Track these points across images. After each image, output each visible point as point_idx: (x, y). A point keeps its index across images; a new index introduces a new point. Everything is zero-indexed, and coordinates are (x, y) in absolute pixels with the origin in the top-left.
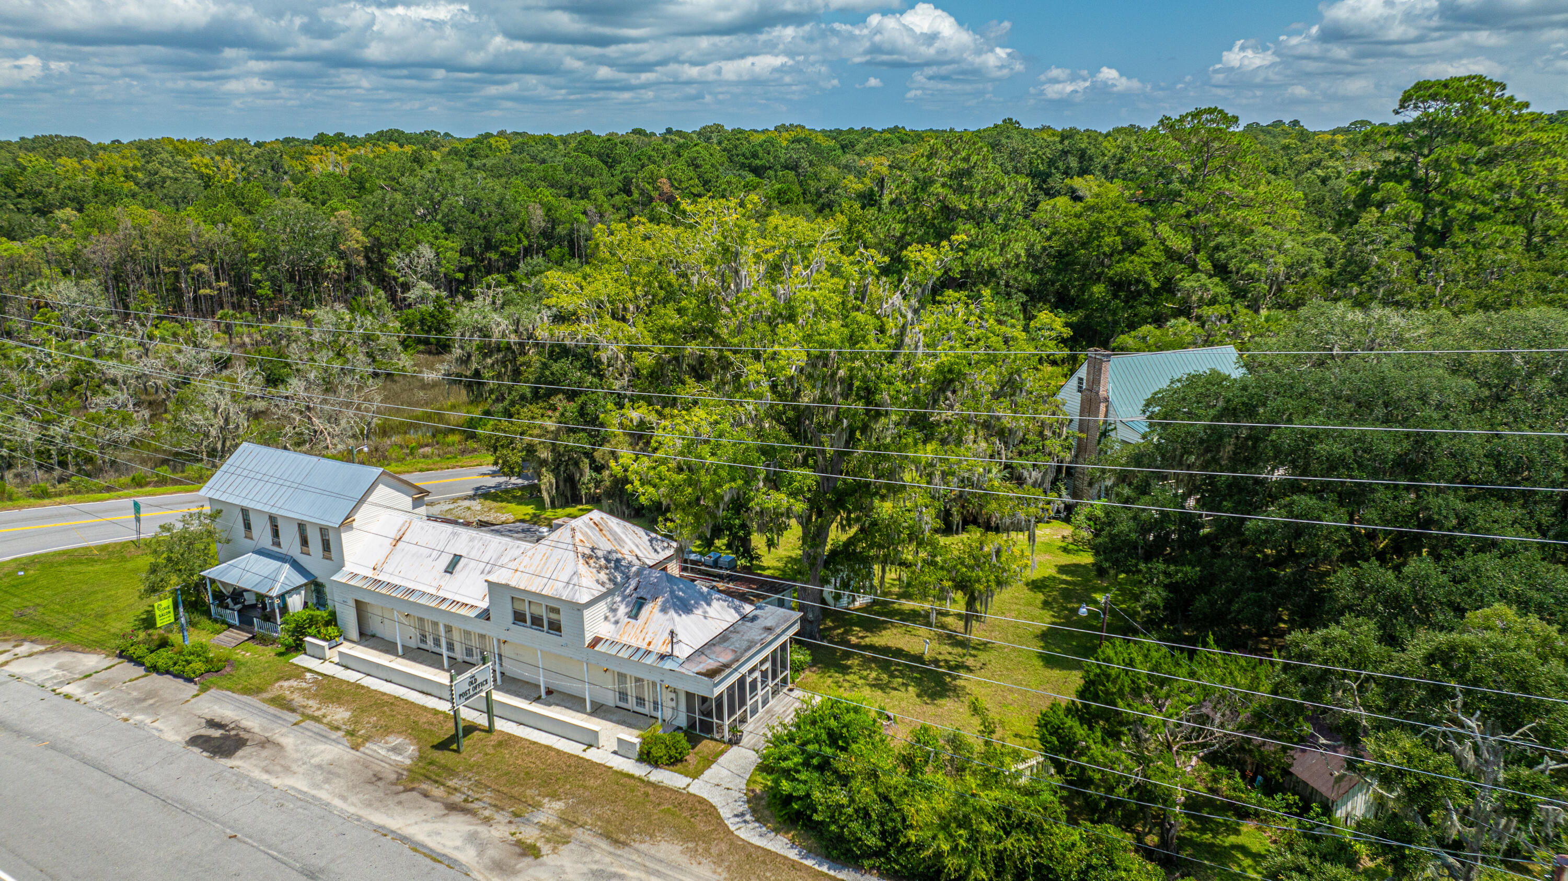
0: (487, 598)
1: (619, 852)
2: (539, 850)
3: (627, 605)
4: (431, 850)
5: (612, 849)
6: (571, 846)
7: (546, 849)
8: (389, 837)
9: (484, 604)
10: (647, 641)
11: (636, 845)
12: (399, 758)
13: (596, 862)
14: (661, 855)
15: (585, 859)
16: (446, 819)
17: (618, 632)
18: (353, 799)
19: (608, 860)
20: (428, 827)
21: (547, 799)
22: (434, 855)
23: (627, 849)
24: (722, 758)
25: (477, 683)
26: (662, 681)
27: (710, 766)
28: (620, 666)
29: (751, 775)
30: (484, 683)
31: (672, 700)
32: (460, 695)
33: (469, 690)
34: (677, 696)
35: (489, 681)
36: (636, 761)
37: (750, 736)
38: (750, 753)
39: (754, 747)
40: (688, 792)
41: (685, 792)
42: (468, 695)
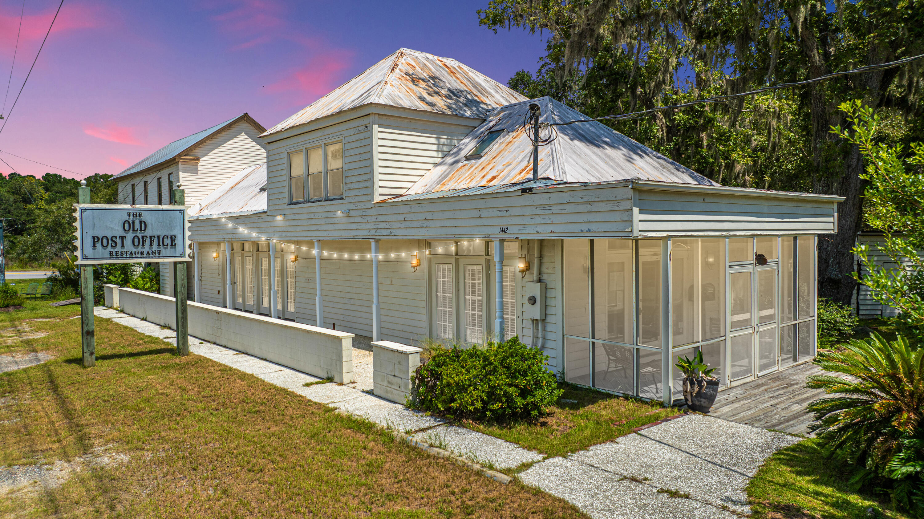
10: (489, 176)
17: (439, 182)
24: (655, 429)
25: (148, 233)
26: (503, 231)
27: (611, 438)
28: (425, 224)
29: (762, 471)
30: (168, 241)
31: (533, 300)
32: (95, 240)
33: (122, 238)
34: (545, 289)
35: (178, 241)
36: (408, 408)
37: (736, 405)
38: (742, 429)
39: (751, 422)
40: (515, 481)
41: (506, 478)
42: (118, 249)
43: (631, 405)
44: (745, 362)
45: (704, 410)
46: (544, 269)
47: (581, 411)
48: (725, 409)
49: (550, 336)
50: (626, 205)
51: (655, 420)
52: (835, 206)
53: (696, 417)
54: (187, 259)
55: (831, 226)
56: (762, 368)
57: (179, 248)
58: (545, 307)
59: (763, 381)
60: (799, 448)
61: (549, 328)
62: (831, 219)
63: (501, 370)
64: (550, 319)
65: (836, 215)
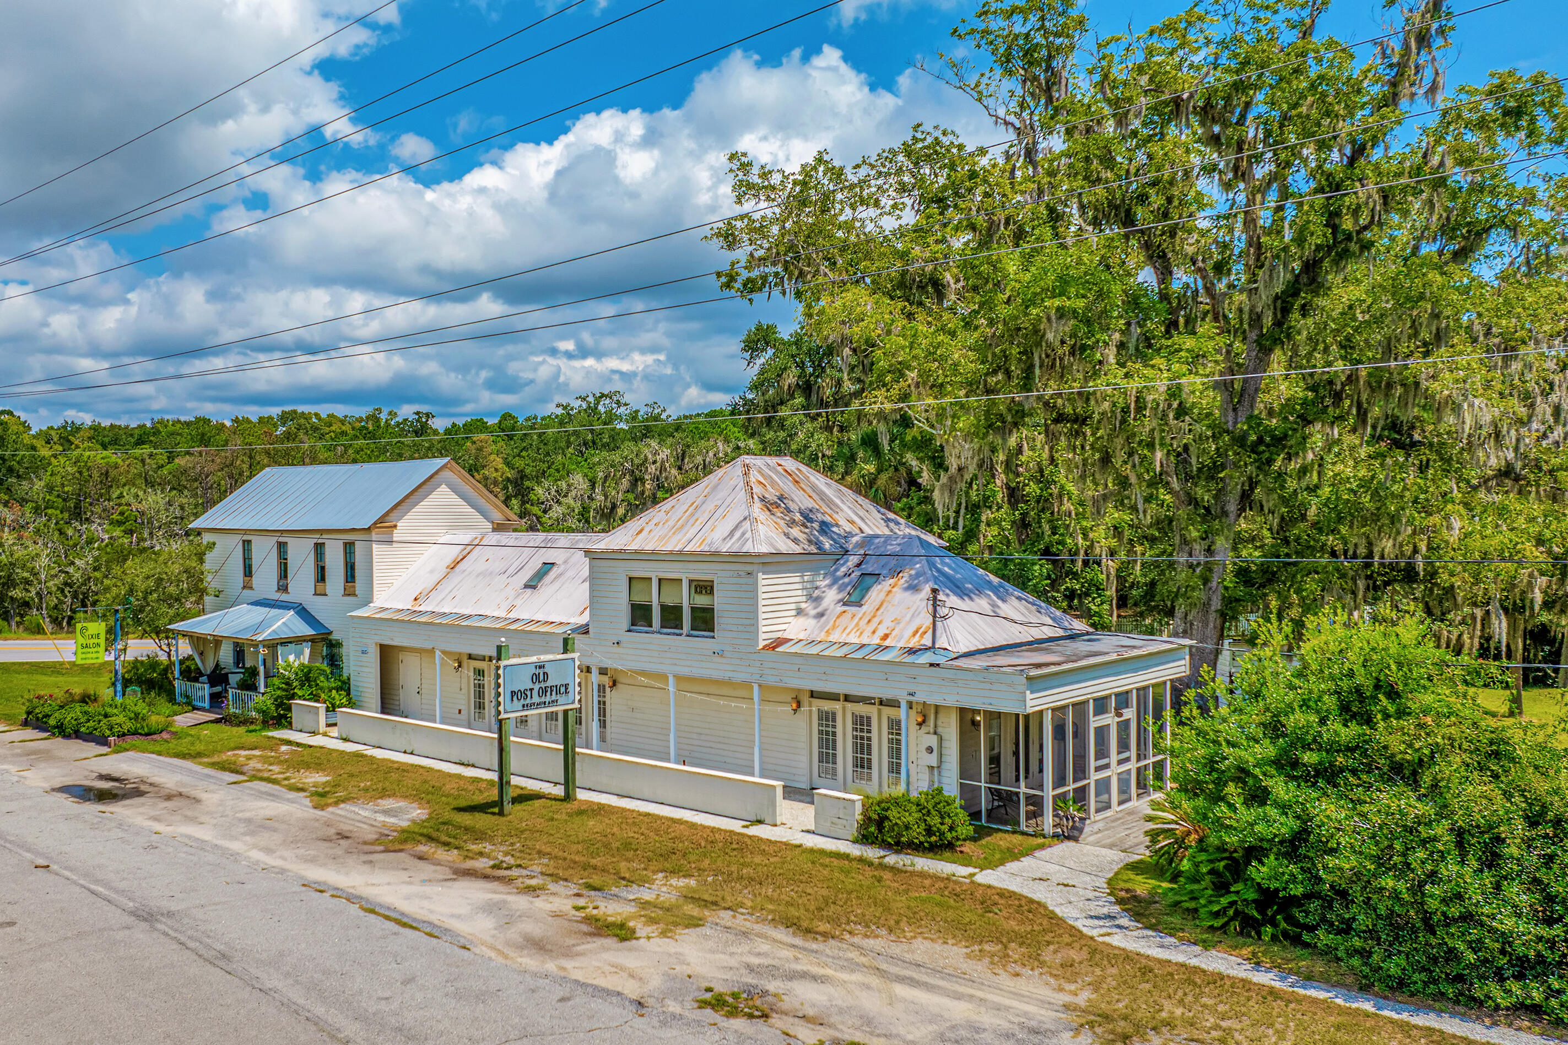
0: (587, 612)
1: (814, 946)
2: (633, 931)
3: (840, 590)
4: (403, 914)
5: (798, 941)
6: (707, 930)
7: (642, 930)
8: (327, 895)
9: (585, 619)
10: (881, 633)
11: (856, 940)
12: (392, 820)
13: (759, 954)
14: (918, 958)
15: (733, 949)
16: (449, 884)
17: (821, 628)
18: (288, 854)
19: (787, 953)
20: (406, 889)
21: (661, 875)
22: (405, 920)
23: (832, 942)
24: (1043, 852)
25: (549, 684)
26: (911, 694)
27: (1017, 858)
28: (824, 677)
29: (1116, 874)
30: (563, 689)
31: (930, 750)
32: (513, 693)
33: (531, 690)
34: (941, 739)
35: (570, 689)
36: (853, 842)
37: (1100, 835)
38: (1104, 851)
39: (1111, 846)
40: (972, 882)
41: (967, 881)
42: (528, 701)
43: (1020, 837)
44: (1105, 797)
45: (1076, 839)
46: (939, 723)
47: (984, 842)
48: (1091, 839)
49: (945, 780)
50: (1022, 688)
51: (1042, 847)
52: (1187, 650)
53: (1071, 844)
54: (577, 705)
55: (1183, 669)
56: (1120, 803)
57: (571, 694)
58: (941, 755)
59: (1120, 815)
60: (1141, 862)
61: (944, 773)
62: (1183, 662)
63: (934, 813)
64: (944, 766)
65: (1188, 657)
